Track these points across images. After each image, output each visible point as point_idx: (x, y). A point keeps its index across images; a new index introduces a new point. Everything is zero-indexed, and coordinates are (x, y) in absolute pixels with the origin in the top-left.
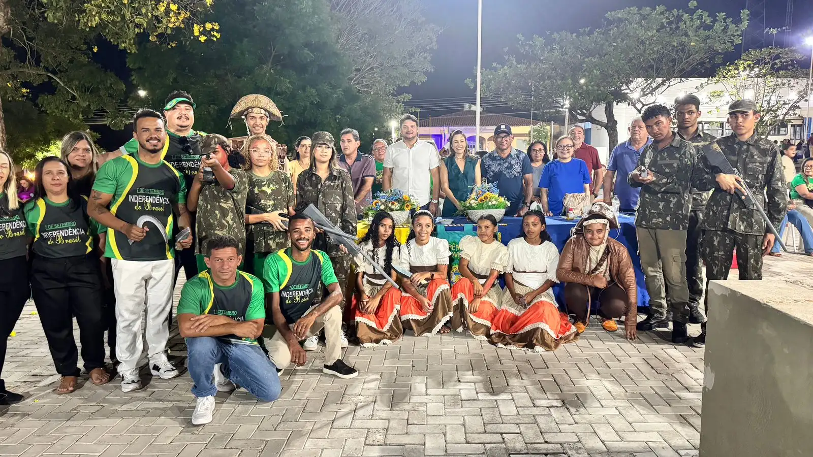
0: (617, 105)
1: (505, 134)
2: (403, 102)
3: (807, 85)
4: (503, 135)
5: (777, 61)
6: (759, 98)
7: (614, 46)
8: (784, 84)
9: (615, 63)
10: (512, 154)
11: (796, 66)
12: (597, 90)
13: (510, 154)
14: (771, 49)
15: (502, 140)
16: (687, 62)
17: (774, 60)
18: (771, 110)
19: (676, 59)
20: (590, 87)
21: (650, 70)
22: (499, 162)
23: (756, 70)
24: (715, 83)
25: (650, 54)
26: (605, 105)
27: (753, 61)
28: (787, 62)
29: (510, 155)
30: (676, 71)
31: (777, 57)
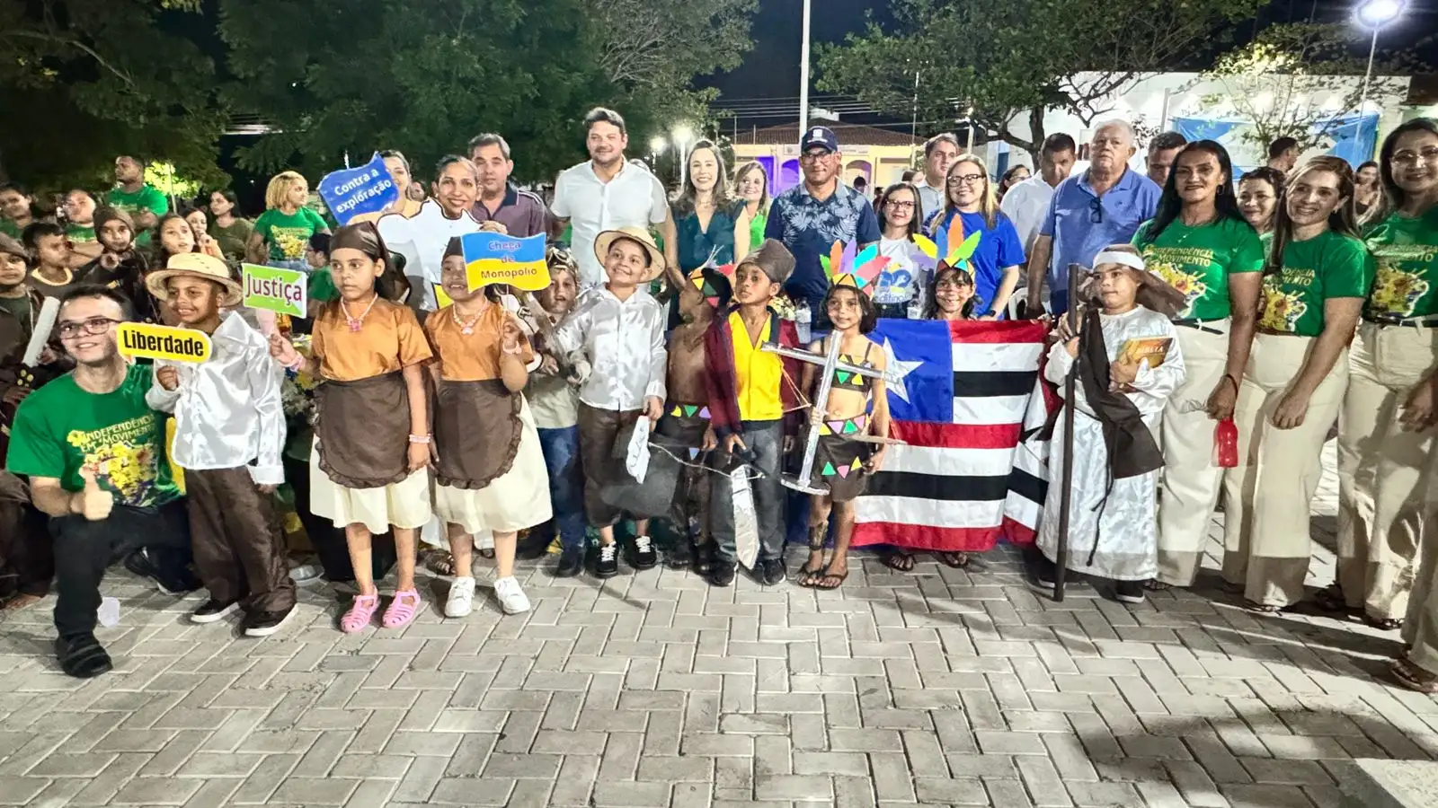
0: (1050, 111)
1: (819, 150)
2: (707, 103)
3: (1361, 86)
4: (816, 151)
5: (1315, 45)
6: (1279, 106)
7: (1049, 7)
8: (1322, 84)
9: (1048, 38)
10: (838, 194)
11: (1345, 53)
12: (1018, 86)
13: (834, 194)
14: (1308, 23)
15: (815, 161)
16: (1172, 38)
17: (1310, 43)
18: (1298, 127)
19: (1153, 31)
20: (1005, 80)
21: (1108, 52)
22: (808, 209)
23: (1280, 59)
24: (1212, 80)
25: (1110, 24)
26: (1029, 113)
27: (1275, 44)
28: (1331, 46)
30: (1153, 54)
31: (1316, 38)
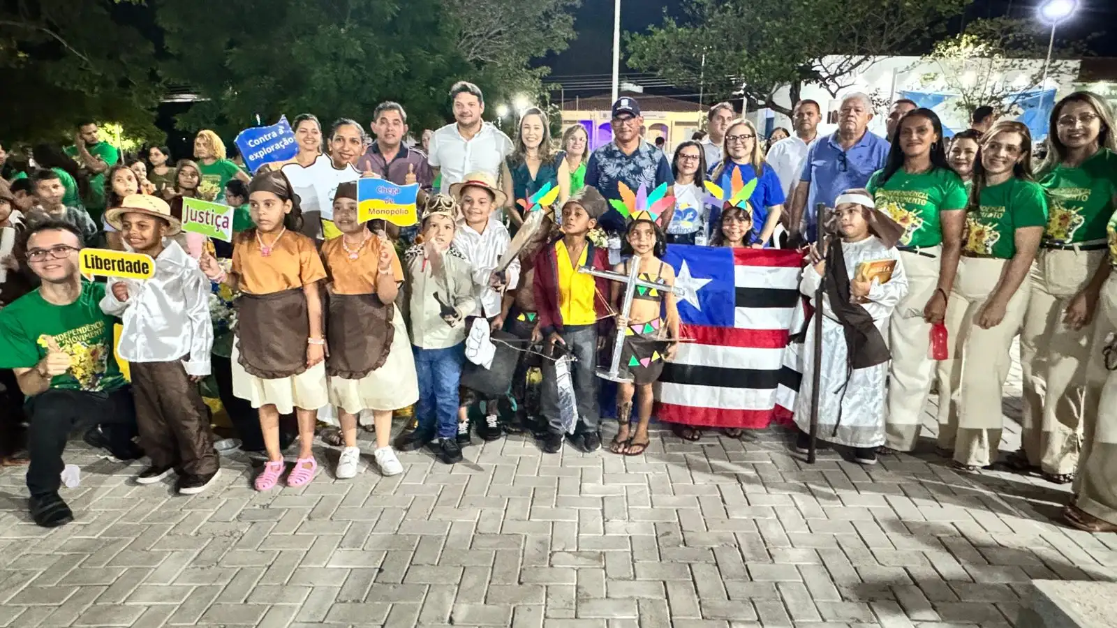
0: (806, 85)
1: (627, 115)
2: (540, 78)
3: (1043, 68)
5: (1010, 35)
6: (981, 82)
7: (804, 5)
8: (1014, 66)
9: (804, 29)
10: (641, 149)
11: (1032, 42)
12: (780, 66)
13: (638, 149)
14: (1004, 19)
15: (623, 124)
16: (899, 29)
17: (1006, 34)
18: (995, 98)
19: (885, 24)
20: (770, 61)
21: (850, 40)
22: (618, 161)
23: (982, 46)
24: (930, 62)
25: (851, 18)
26: (789, 87)
27: (978, 35)
28: (1021, 37)
29: (637, 152)
30: (884, 42)
31: (1010, 30)
